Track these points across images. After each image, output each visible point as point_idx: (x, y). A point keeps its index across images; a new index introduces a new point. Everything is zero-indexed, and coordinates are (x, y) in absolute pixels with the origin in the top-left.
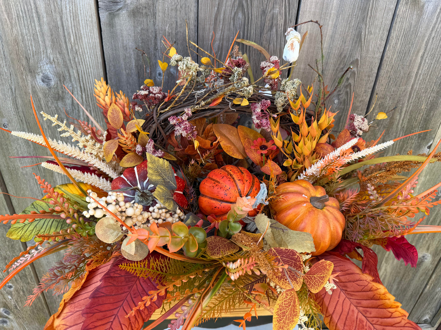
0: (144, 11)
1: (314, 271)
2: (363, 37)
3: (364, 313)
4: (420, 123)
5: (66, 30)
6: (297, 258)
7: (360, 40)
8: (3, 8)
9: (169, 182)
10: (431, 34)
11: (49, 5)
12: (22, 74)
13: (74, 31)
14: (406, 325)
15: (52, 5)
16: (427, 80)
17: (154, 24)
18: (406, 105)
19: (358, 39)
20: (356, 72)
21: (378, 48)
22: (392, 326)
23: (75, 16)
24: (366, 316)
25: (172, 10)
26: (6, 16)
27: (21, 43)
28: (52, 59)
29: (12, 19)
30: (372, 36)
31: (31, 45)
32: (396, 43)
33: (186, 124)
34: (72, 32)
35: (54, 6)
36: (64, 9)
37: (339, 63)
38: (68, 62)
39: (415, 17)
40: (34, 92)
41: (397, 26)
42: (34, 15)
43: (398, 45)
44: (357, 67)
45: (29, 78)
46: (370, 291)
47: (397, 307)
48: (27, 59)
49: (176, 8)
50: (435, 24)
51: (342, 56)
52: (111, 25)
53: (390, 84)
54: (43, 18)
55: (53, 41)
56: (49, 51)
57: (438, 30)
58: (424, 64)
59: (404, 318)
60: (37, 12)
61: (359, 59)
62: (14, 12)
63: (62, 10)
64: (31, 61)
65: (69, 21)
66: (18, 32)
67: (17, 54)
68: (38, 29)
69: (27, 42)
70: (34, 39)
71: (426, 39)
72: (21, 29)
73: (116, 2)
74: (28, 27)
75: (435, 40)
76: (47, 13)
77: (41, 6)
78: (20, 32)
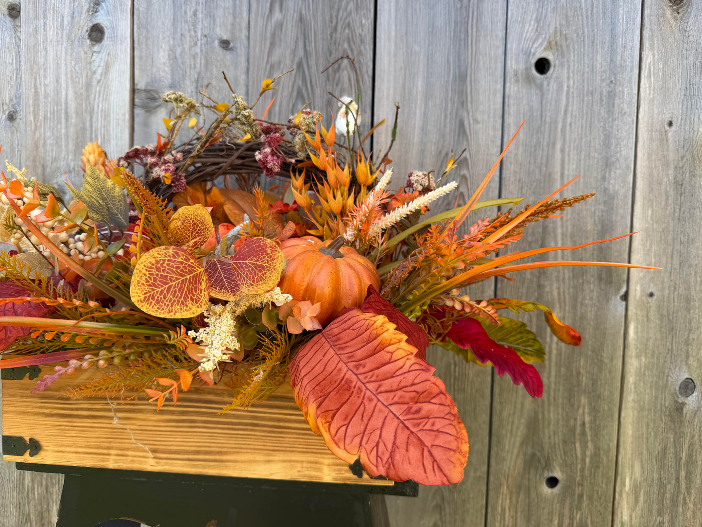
2: (467, 127)
3: (354, 370)
4: (593, 254)
5: (95, 130)
7: (464, 132)
8: (32, 109)
9: (117, 215)
10: (565, 119)
11: (81, 105)
13: (102, 131)
14: (412, 368)
15: (84, 105)
16: (581, 185)
18: (559, 224)
19: (461, 130)
20: (468, 177)
21: (493, 141)
22: (392, 377)
23: (106, 115)
24: (357, 373)
26: (32, 118)
27: (41, 147)
28: (72, 167)
29: (38, 121)
30: (480, 126)
31: (52, 150)
33: (169, 166)
34: (101, 134)
35: (86, 105)
36: (96, 107)
37: (439, 164)
39: (534, 98)
41: (511, 110)
42: (63, 116)
43: (521, 135)
44: (468, 169)
46: (366, 330)
47: (400, 341)
48: (44, 167)
50: (567, 105)
51: (443, 155)
52: (146, 124)
53: (524, 191)
54: (72, 118)
55: (77, 145)
56: (71, 156)
57: (574, 113)
58: (569, 161)
59: (410, 357)
60: (66, 113)
61: (468, 157)
62: (41, 113)
63: (93, 110)
64: (48, 170)
65: (100, 121)
66: (41, 135)
67: (34, 161)
68: (63, 131)
69: (48, 147)
70: (56, 143)
71: (560, 126)
72: (45, 132)
73: (154, 99)
74: (53, 129)
75: (573, 127)
76: (77, 113)
77: (72, 106)
78: (43, 136)
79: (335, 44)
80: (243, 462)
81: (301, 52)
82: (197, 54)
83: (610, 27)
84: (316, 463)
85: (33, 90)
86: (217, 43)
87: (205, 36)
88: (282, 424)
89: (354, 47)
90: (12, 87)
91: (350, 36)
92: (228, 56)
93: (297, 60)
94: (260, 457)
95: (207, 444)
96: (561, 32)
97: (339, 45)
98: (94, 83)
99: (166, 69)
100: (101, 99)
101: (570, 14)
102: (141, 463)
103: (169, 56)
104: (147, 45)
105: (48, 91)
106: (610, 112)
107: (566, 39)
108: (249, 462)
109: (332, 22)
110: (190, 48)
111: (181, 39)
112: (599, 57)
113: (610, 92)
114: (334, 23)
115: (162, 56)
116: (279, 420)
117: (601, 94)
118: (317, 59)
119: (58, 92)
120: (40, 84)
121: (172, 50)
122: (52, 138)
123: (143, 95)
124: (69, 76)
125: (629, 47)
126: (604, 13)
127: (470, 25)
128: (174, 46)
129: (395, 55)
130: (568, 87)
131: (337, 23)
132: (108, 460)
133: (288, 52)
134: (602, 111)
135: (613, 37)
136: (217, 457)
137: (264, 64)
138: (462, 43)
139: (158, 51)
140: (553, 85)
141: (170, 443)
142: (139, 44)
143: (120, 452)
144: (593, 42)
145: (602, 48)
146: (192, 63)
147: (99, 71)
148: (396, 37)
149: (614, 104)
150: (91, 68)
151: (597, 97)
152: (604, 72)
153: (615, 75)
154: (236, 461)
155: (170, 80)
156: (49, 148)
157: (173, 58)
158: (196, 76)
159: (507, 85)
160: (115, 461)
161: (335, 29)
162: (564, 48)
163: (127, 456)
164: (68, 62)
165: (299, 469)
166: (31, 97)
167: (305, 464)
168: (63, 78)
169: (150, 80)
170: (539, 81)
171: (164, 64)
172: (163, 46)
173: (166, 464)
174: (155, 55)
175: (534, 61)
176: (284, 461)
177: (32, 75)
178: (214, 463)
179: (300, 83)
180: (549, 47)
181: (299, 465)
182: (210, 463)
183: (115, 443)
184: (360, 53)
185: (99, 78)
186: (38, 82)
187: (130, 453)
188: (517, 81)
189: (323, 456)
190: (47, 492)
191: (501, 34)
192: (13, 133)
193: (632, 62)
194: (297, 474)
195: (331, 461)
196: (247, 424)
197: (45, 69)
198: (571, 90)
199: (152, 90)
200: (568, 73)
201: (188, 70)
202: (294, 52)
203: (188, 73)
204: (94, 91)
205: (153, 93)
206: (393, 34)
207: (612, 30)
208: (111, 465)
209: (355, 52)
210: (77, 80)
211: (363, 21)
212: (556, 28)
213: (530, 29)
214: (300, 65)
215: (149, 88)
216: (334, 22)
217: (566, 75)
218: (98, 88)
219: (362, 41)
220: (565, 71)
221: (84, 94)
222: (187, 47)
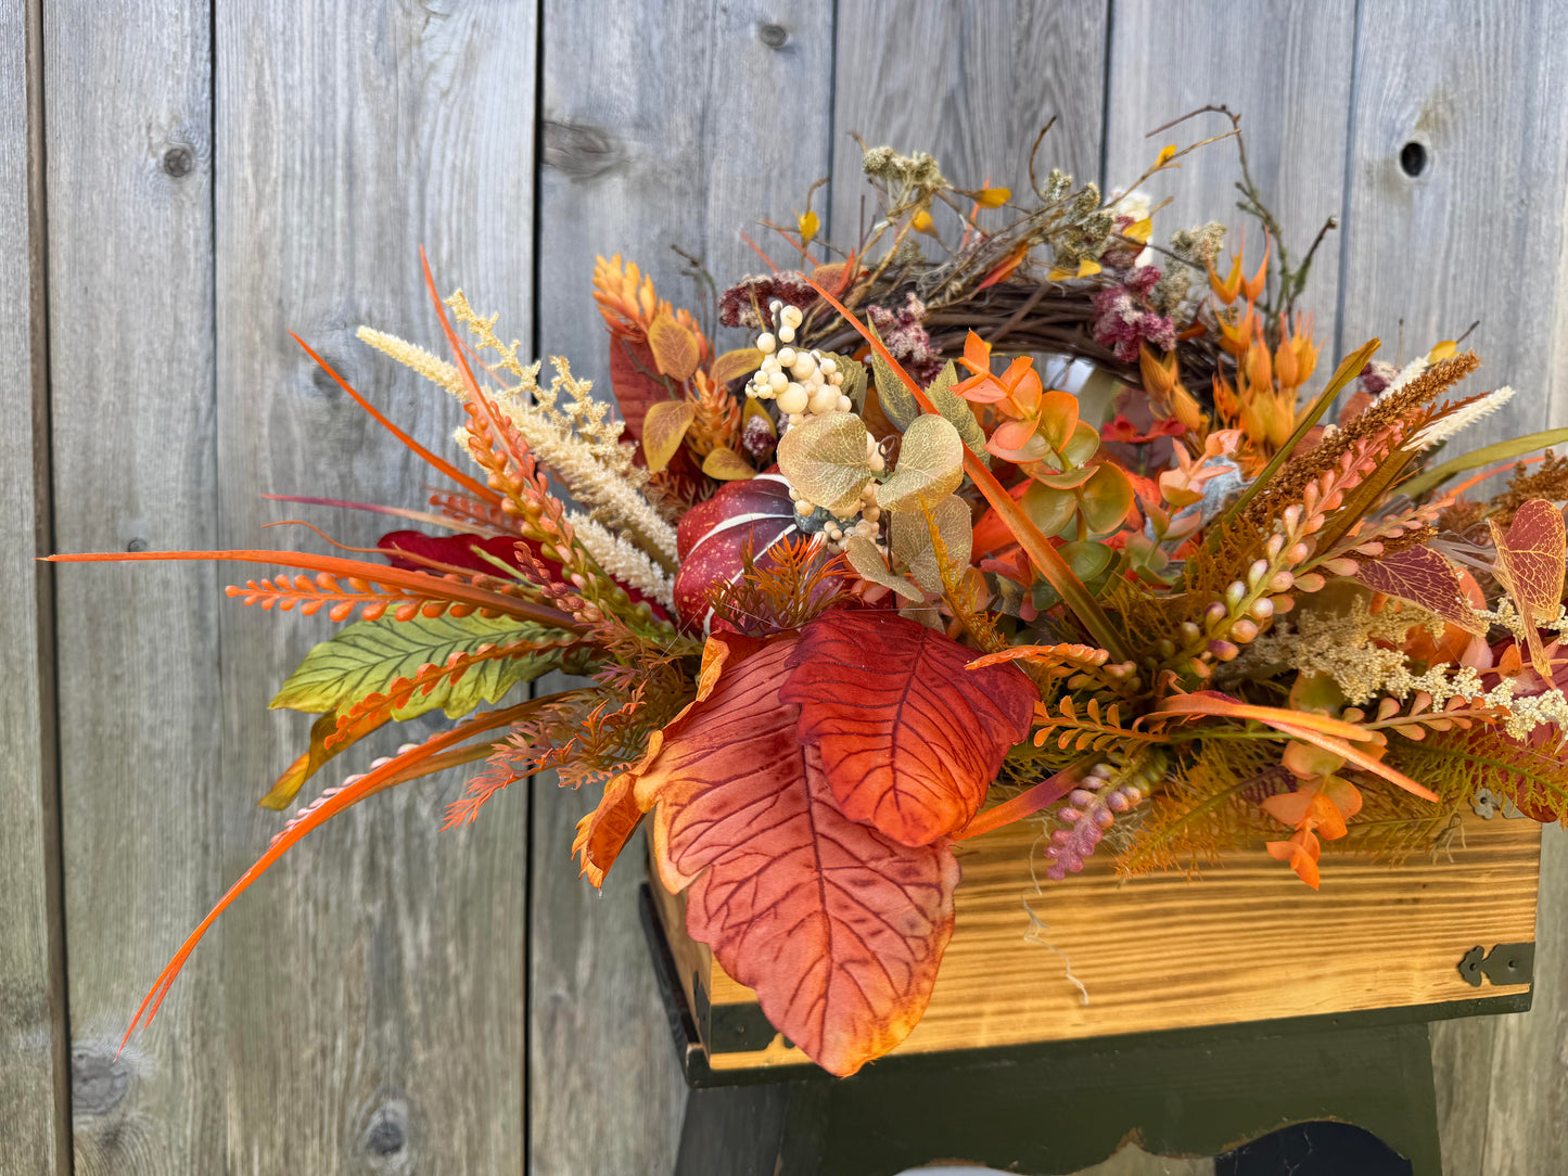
0: (675, 182)
1: (1526, 532)
5: (432, 221)
6: (1433, 561)
8: (247, 149)
10: (1446, 267)
11: (391, 148)
12: (252, 354)
13: (454, 225)
15: (401, 151)
17: (701, 221)
23: (466, 182)
25: (755, 181)
26: (248, 172)
27: (274, 255)
29: (266, 181)
31: (308, 263)
32: (1368, 289)
34: (450, 229)
35: (408, 151)
36: (435, 159)
38: (416, 319)
39: (1397, 220)
40: (279, 419)
41: (1358, 242)
42: (340, 174)
43: (1373, 294)
45: (274, 369)
48: (282, 307)
49: (768, 179)
50: (1450, 240)
52: (574, 213)
54: (365, 181)
55: (380, 254)
56: (362, 283)
57: (1461, 256)
60: (350, 167)
62: (276, 162)
63: (428, 165)
64: (294, 315)
65: (446, 197)
66: (274, 221)
67: (254, 289)
68: (340, 214)
69: (295, 252)
70: (321, 245)
71: (1437, 279)
72: (285, 213)
73: (594, 152)
74: (311, 208)
75: (1459, 282)
76: (380, 169)
77: (368, 150)
78: (280, 222)
79: (1026, 66)
80: (1266, 986)
81: (952, 77)
82: (703, 52)
83: (1522, 98)
84: (1401, 968)
85: (251, 97)
86: (753, 31)
87: (725, 10)
88: (1344, 897)
89: (1064, 79)
90: (179, 82)
91: (1058, 53)
92: (781, 66)
93: (943, 92)
94: (1299, 972)
95: (1195, 960)
96: (1445, 95)
97: (1034, 69)
98: (432, 95)
99: (625, 79)
100: (452, 137)
101: (1461, 61)
102: (1050, 1022)
103: (634, 46)
104: (577, 12)
105: (296, 103)
106: (1518, 259)
107: (1453, 111)
108: (1278, 984)
109: (1020, 16)
110: (689, 33)
111: (664, 11)
112: (1504, 150)
113: (1519, 220)
114: (1025, 22)
115: (616, 46)
116: (1337, 889)
117: (1505, 224)
118: (987, 96)
119: (325, 110)
120: (275, 84)
121: (642, 34)
122: (306, 231)
123: (568, 140)
124: (358, 68)
125: (1551, 138)
126: (1515, 68)
127: (1288, 59)
128: (646, 24)
129: (1149, 107)
130: (1453, 204)
131: (1031, 21)
132: (976, 1029)
133: (925, 72)
134: (1506, 254)
135: (1528, 116)
136: (1215, 985)
137: (871, 95)
138: (1273, 95)
139: (607, 30)
140: (1430, 199)
141: (1116, 969)
142: (556, 9)
143: (1004, 1005)
144: (1496, 121)
145: (1510, 134)
146: (690, 72)
147: (448, 64)
148: (1151, 67)
149: (1524, 243)
150: (421, 56)
151: (1498, 225)
152: (1511, 181)
153: (1529, 189)
154: (1251, 988)
155: (634, 108)
156: (296, 256)
157: (643, 53)
158: (698, 104)
159: (1355, 190)
160: (993, 1028)
161: (1027, 33)
162: (1450, 126)
163: (1020, 1011)
164: (356, 32)
165: (1369, 986)
166: (247, 116)
167: (1381, 974)
168: (341, 72)
169: (583, 103)
170: (1406, 189)
171: (620, 65)
172: (620, 22)
173: (1107, 1017)
174: (599, 43)
175: (1399, 147)
176: (1343, 973)
177: (250, 56)
178: (1210, 999)
179: (950, 145)
180: (1424, 123)
181: (1369, 977)
182: (1199, 1001)
183: (994, 984)
184: (1078, 93)
185: (445, 83)
186: (267, 77)
187: (1028, 1004)
188: (1370, 185)
189: (1415, 952)
190: (287, 1162)
191: (1343, 86)
192: (180, 209)
193: (1555, 166)
194: (1366, 995)
195: (1426, 961)
196: (1276, 906)
197: (285, 43)
198: (1458, 212)
199: (590, 129)
200: (1454, 176)
201: (680, 87)
202: (938, 72)
203: (680, 97)
204: (430, 116)
205: (592, 137)
206: (1145, 59)
207: (1527, 101)
208: (983, 1038)
209: (1069, 91)
210: (383, 82)
211: (1087, 24)
212: (1437, 86)
213: (1395, 79)
214: (950, 105)
215: (580, 122)
216: (1026, 16)
217: (1451, 181)
218: (442, 111)
219: (1083, 68)
220: (1450, 173)
221: (403, 122)
222: (677, 30)
